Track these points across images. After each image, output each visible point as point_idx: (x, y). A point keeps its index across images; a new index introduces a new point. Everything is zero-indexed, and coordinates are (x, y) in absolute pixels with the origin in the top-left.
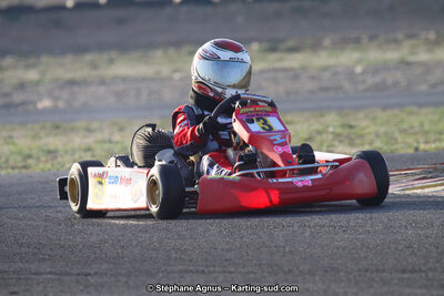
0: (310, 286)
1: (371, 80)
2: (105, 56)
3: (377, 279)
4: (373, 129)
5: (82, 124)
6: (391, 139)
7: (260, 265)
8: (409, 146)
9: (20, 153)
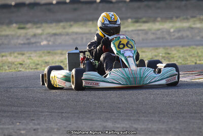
0: (153, 119)
1: (177, 35)
2: (69, 24)
3: (181, 116)
4: (178, 55)
5: (59, 51)
7: (133, 110)
8: (193, 62)
9: (34, 63)
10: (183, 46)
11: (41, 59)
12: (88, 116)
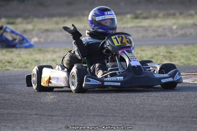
0: (151, 123)
1: (180, 32)
2: (62, 19)
3: (181, 120)
4: (180, 54)
5: (51, 49)
6: (188, 59)
7: (129, 113)
9: (23, 61)
10: (186, 45)
11: (31, 57)
12: (80, 120)
